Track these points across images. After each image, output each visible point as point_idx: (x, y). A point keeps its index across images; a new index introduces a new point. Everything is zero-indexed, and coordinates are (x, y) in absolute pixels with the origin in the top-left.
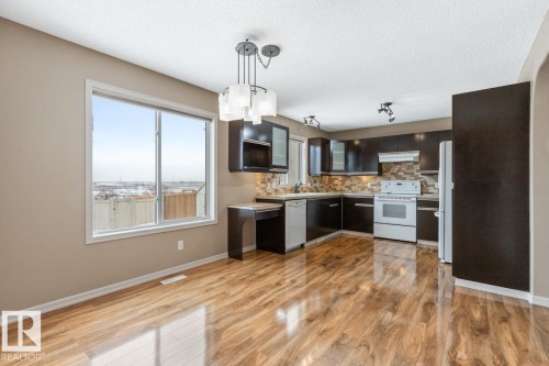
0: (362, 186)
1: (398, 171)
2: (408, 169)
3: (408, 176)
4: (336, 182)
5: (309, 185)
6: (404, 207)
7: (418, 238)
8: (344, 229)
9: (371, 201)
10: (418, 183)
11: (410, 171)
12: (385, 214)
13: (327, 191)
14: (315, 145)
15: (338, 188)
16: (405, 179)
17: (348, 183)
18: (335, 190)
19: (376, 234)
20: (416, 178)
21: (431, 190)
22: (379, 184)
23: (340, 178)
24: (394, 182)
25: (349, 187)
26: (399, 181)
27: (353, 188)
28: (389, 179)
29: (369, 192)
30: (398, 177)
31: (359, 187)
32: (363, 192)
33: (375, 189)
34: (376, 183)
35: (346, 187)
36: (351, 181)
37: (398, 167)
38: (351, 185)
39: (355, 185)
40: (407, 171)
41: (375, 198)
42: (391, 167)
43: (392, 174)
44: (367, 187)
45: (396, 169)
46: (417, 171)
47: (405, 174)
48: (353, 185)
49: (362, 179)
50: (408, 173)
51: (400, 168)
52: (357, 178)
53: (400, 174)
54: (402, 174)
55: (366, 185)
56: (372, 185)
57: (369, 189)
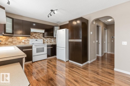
2: (38, 35)
3: (38, 38)
6: (44, 48)
7: (48, 57)
9: (31, 47)
10: (42, 40)
11: (39, 36)
12: (37, 52)
16: (37, 38)
20: (41, 38)
21: (45, 42)
24: (34, 40)
27: (14, 42)
28: (32, 38)
29: (23, 44)
30: (35, 38)
31: (17, 42)
32: (20, 44)
33: (26, 42)
34: (27, 40)
35: (9, 42)
36: (13, 39)
37: (35, 34)
38: (13, 41)
39: (15, 41)
40: (38, 36)
41: (33, 46)
42: (33, 34)
43: (33, 36)
44: (22, 42)
45: (35, 35)
46: (41, 36)
47: (38, 37)
48: (14, 41)
49: (19, 38)
50: (39, 37)
51: (36, 35)
52: (16, 38)
53: (36, 37)
54: (37, 37)
55: (21, 41)
56: (25, 41)
57: (23, 43)
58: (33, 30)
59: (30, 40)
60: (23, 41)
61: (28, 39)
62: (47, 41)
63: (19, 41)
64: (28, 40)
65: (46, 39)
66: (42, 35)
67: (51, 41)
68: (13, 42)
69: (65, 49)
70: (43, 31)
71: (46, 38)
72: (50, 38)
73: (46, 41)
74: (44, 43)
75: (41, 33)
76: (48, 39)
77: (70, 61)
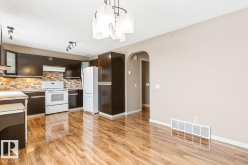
2: (56, 75)
3: (56, 79)
6: (63, 94)
7: (69, 108)
10: (62, 82)
11: (58, 77)
12: (52, 100)
16: (55, 80)
17: (13, 83)
19: (47, 113)
20: (61, 80)
21: (67, 86)
22: (40, 84)
24: (49, 82)
25: (14, 86)
26: (53, 82)
28: (46, 81)
29: (32, 89)
30: (51, 80)
31: (23, 86)
32: (27, 89)
33: (37, 86)
34: (37, 83)
35: (11, 86)
36: (16, 81)
38: (16, 84)
39: (20, 84)
41: (46, 92)
42: (47, 74)
43: (48, 78)
44: (30, 86)
45: (50, 75)
46: (61, 77)
48: (18, 84)
49: (26, 80)
50: (56, 78)
51: (52, 75)
53: (52, 78)
55: (29, 84)
56: (34, 84)
57: (32, 87)
58: (46, 68)
59: (43, 83)
60: (32, 84)
61: (39, 81)
62: (71, 84)
63: (26, 84)
66: (62, 75)
67: (77, 85)
68: (17, 86)
69: (92, 95)
70: (63, 70)
71: (68, 80)
72: (76, 80)
73: (69, 84)
74: (65, 87)
75: (60, 73)
76: (73, 82)
77: (100, 113)
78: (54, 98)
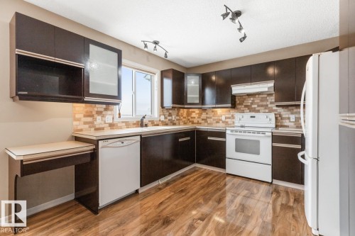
0: (217, 118)
1: (252, 104)
2: (261, 101)
3: (262, 109)
4: (193, 115)
5: (162, 118)
6: (258, 142)
7: (274, 177)
8: (198, 162)
10: (272, 116)
11: (264, 103)
12: (238, 150)
13: (185, 123)
14: (167, 77)
15: (195, 121)
16: (258, 111)
17: (204, 116)
18: (193, 123)
20: (270, 112)
21: (286, 123)
22: (233, 117)
23: (197, 111)
24: (247, 115)
25: (205, 120)
26: (253, 114)
27: (209, 121)
28: (243, 112)
29: (224, 125)
30: (251, 110)
31: (214, 120)
32: (218, 125)
33: (229, 121)
34: (230, 116)
35: (203, 120)
36: (207, 114)
37: (252, 99)
38: (207, 117)
39: (211, 118)
40: (261, 103)
42: (245, 99)
43: (246, 106)
44: (221, 120)
45: (249, 101)
46: (271, 103)
47: (258, 106)
48: (209, 118)
50: (262, 106)
51: (253, 101)
52: (213, 111)
53: (253, 106)
54: (256, 106)
55: (220, 118)
56: (226, 118)
57: (223, 122)
58: (237, 89)
59: (238, 115)
60: (223, 118)
61: (233, 112)
62: (297, 119)
64: (233, 116)
65: (292, 114)
66: (273, 99)
71: (290, 110)
73: (293, 119)
78: (241, 146)
